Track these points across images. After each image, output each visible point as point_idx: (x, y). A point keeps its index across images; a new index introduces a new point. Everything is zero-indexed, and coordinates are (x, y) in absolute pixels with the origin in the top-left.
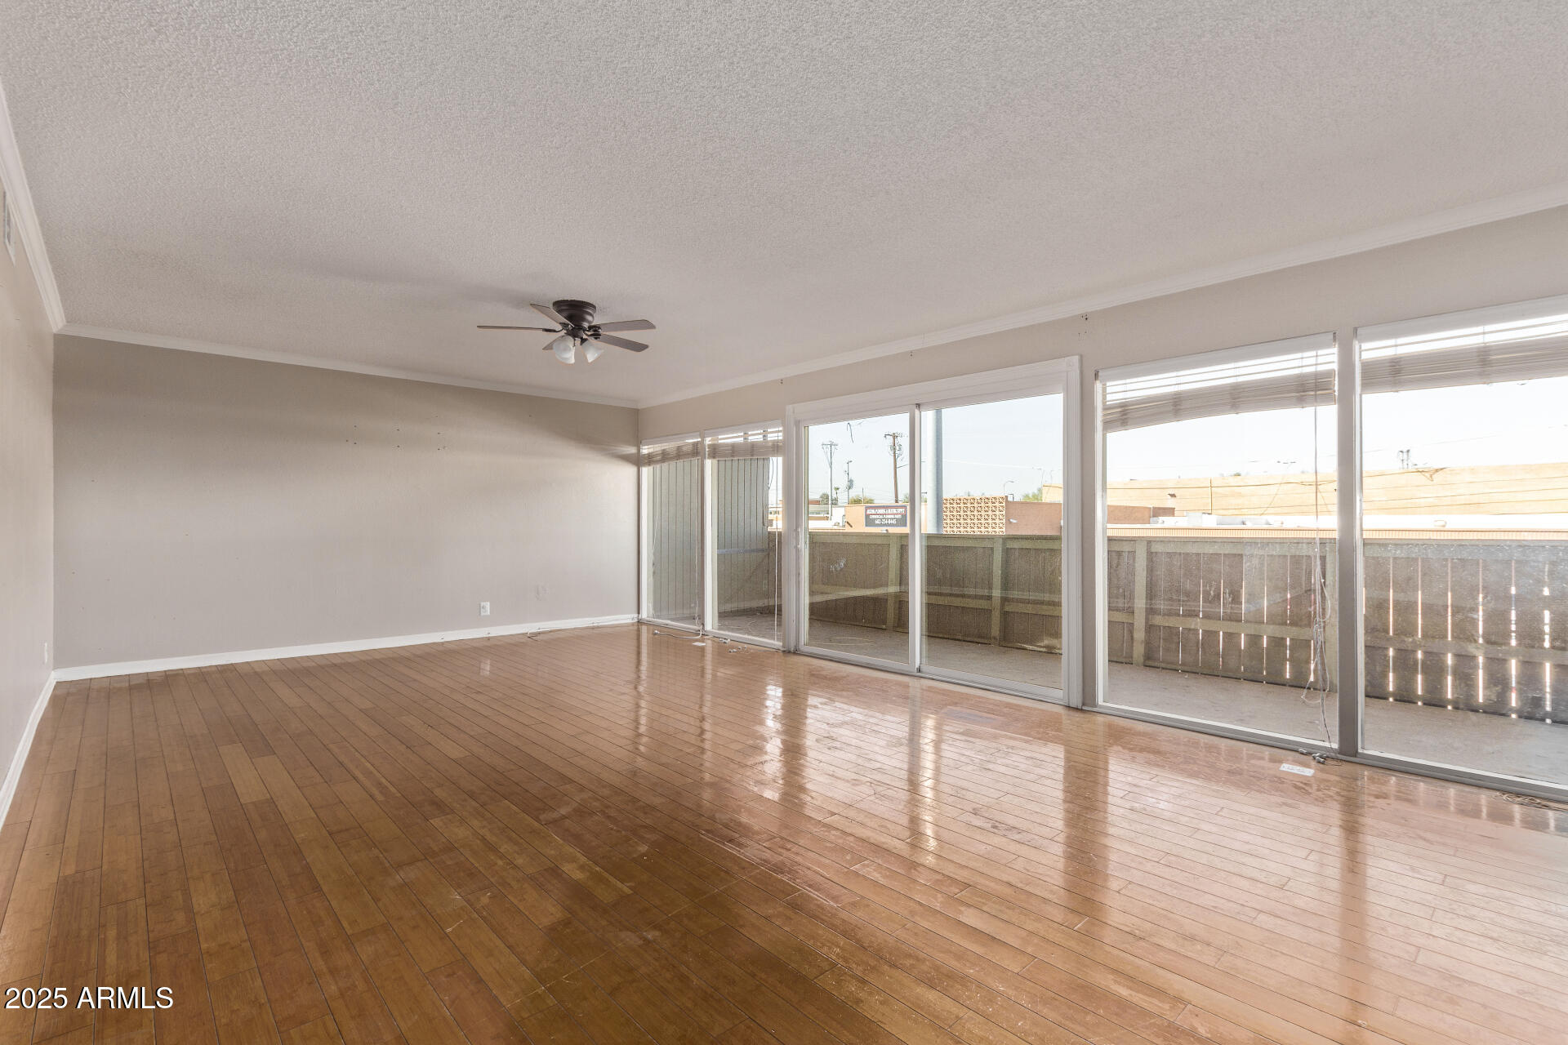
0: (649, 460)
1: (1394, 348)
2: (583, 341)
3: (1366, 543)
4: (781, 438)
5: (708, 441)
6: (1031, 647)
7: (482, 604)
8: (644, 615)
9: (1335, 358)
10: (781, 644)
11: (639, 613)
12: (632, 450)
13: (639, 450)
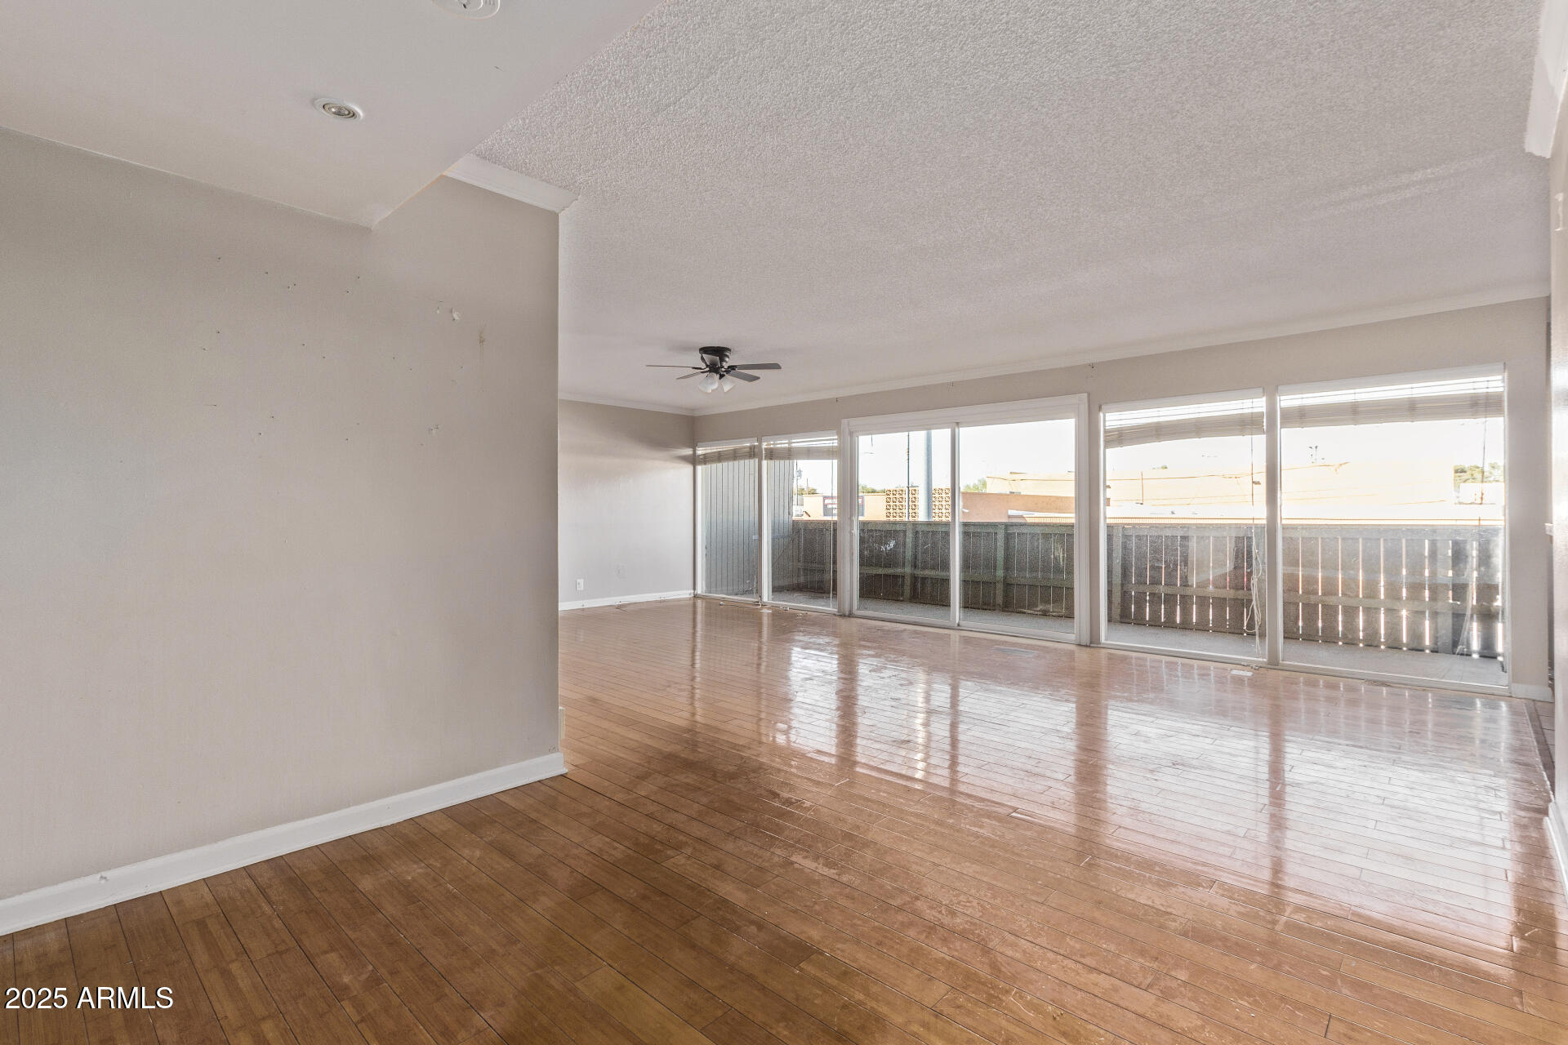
0: (706, 460)
1: (1300, 400)
2: (722, 376)
3: (1285, 528)
4: (836, 444)
5: (764, 445)
6: (1029, 611)
7: (578, 581)
8: (699, 591)
9: (1264, 404)
10: (836, 610)
11: (694, 589)
12: (689, 452)
13: (694, 451)
